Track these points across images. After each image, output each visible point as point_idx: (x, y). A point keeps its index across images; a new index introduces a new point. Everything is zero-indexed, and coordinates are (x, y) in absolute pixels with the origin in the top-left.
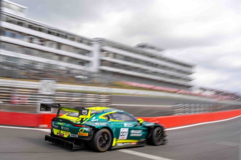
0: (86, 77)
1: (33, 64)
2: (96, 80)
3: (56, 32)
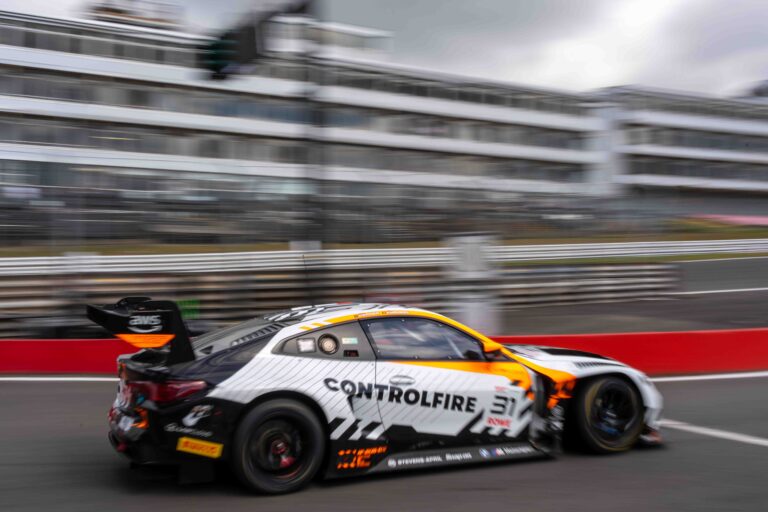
1: (415, 193)
2: (623, 221)
3: (484, 91)
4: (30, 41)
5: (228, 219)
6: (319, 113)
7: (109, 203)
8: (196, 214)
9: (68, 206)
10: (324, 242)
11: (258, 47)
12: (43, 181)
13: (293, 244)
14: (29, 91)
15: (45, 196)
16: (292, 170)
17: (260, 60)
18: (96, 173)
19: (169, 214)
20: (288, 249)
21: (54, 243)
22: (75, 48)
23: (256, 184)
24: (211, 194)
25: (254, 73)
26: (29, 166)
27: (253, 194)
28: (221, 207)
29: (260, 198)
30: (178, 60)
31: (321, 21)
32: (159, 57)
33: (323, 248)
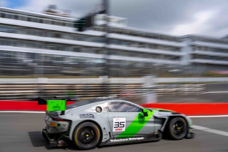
0: (182, 70)
2: (191, 72)
4: (29, 20)
5: (82, 69)
6: (108, 41)
7: (50, 64)
8: (73, 68)
9: (39, 65)
10: (109, 76)
11: (92, 23)
13: (100, 77)
14: (29, 33)
15: (34, 62)
16: (100, 56)
17: (92, 26)
18: (46, 56)
19: (66, 68)
20: (99, 78)
21: (35, 75)
22: (41, 22)
24: (77, 62)
25: (90, 29)
26: (28, 54)
27: (89, 63)
28: (81, 66)
29: (90, 64)
30: (69, 25)
31: (109, 15)
32: (64, 25)
33: (109, 78)
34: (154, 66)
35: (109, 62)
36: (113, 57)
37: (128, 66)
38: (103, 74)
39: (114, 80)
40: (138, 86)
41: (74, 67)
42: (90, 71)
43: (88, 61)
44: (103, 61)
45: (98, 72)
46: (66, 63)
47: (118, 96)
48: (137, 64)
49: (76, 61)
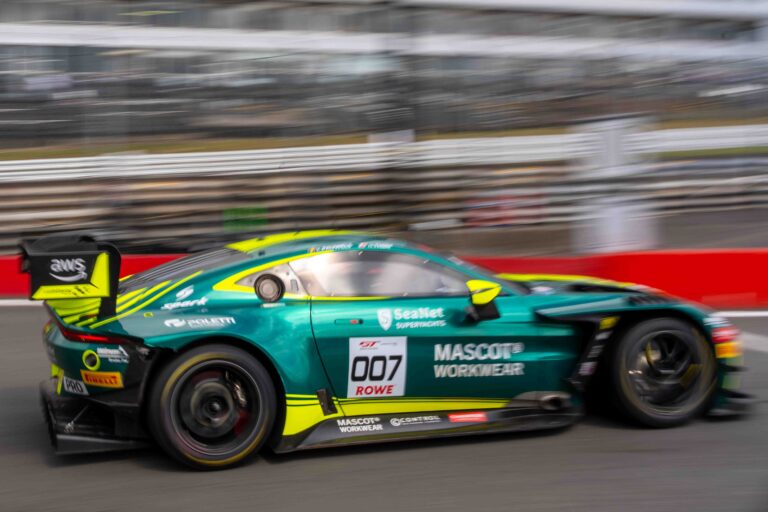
8: (251, 102)
9: (102, 96)
12: (73, 67)
13: (372, 136)
15: (76, 87)
16: (368, 42)
18: (128, 57)
20: (365, 142)
21: (87, 140)
23: (320, 61)
24: (267, 76)
26: (55, 51)
28: (282, 92)
29: (322, 80)
33: (417, 141)
34: (625, 75)
35: (415, 67)
36: (434, 44)
37: (506, 82)
38: (387, 125)
39: (442, 151)
40: (556, 172)
41: (256, 98)
42: (330, 113)
43: (309, 70)
44: (385, 62)
45: (361, 116)
46: (212, 84)
47: (464, 220)
48: (543, 72)
49: (262, 71)
